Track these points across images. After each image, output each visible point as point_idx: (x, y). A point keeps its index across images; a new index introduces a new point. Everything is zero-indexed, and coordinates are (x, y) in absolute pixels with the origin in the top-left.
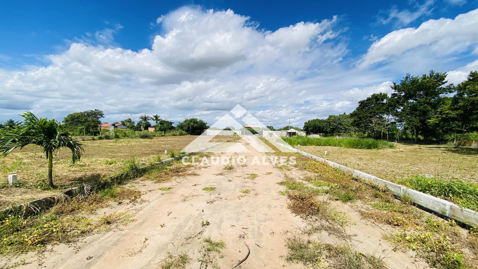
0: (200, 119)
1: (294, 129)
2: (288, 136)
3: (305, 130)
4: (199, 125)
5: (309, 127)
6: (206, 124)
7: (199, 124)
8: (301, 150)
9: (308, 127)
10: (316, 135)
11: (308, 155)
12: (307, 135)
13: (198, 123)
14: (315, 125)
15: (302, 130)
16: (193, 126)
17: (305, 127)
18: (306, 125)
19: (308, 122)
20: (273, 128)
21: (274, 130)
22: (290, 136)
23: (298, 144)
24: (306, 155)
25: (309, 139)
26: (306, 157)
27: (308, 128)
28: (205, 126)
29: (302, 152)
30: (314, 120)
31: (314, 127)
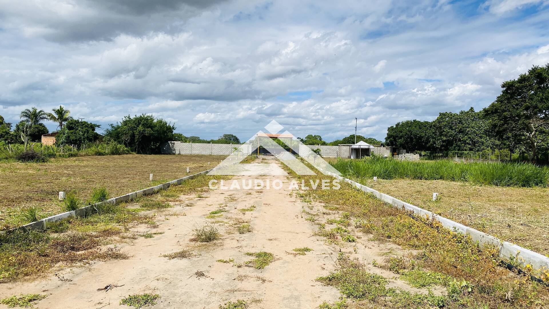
0: (160, 118)
1: (366, 141)
2: (352, 158)
3: (388, 145)
4: (157, 131)
5: (397, 137)
6: (173, 128)
7: (156, 129)
8: (379, 190)
9: (395, 138)
10: (412, 154)
11: (395, 203)
12: (393, 155)
13: (155, 126)
14: (411, 134)
15: (383, 145)
16: (142, 133)
17: (389, 137)
18: (392, 133)
19: (395, 127)
20: (321, 139)
21: (324, 144)
22: (357, 157)
23: (373, 176)
24: (390, 202)
25: (397, 164)
26: (391, 207)
27: (395, 140)
28: (169, 134)
29: (381, 193)
30: (407, 123)
31: (408, 138)
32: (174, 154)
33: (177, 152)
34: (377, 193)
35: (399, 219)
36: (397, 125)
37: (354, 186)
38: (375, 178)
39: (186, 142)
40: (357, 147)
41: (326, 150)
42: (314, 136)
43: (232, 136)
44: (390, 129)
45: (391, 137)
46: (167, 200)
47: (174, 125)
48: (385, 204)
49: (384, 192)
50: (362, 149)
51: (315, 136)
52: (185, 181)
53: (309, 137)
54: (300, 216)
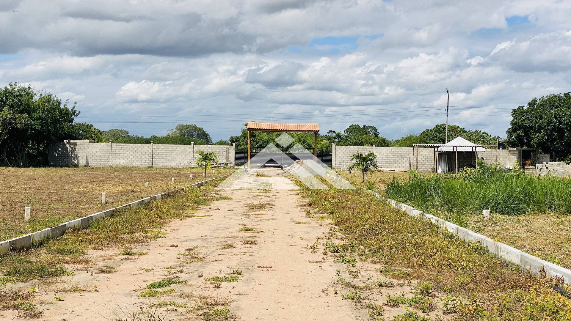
0: (46, 92)
1: (468, 136)
2: (440, 171)
3: (513, 145)
4: (40, 118)
5: (532, 128)
6: (74, 113)
7: (37, 115)
8: (493, 237)
9: (527, 130)
12: (523, 165)
13: (37, 109)
14: (560, 123)
15: (502, 145)
16: (10, 124)
17: (515, 128)
18: (520, 121)
19: (526, 107)
20: (376, 134)
21: (383, 143)
22: (451, 169)
23: (482, 208)
27: (527, 135)
28: (66, 125)
31: (554, 129)
32: (76, 166)
33: (82, 162)
34: (489, 243)
35: (534, 294)
36: (532, 104)
37: (442, 228)
38: (486, 212)
39: (99, 141)
40: (451, 149)
41: (387, 157)
42: (362, 126)
43: (195, 128)
44: (518, 113)
45: (519, 130)
46: (60, 261)
47: (74, 107)
48: (506, 264)
49: (503, 240)
50: (461, 154)
51: (365, 127)
52: (97, 221)
53: (354, 129)
54: (331, 291)
